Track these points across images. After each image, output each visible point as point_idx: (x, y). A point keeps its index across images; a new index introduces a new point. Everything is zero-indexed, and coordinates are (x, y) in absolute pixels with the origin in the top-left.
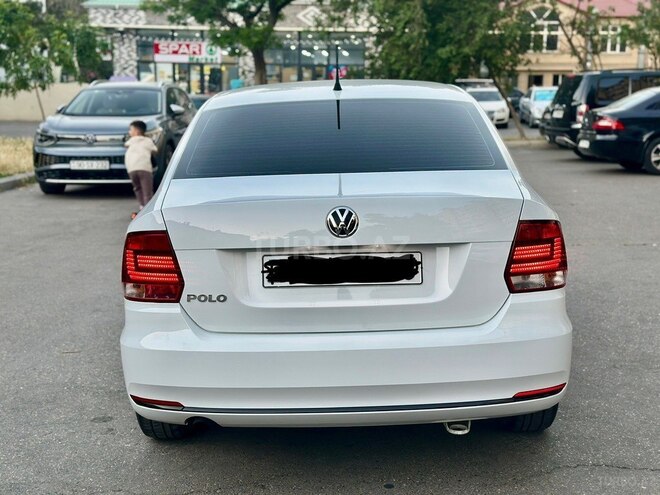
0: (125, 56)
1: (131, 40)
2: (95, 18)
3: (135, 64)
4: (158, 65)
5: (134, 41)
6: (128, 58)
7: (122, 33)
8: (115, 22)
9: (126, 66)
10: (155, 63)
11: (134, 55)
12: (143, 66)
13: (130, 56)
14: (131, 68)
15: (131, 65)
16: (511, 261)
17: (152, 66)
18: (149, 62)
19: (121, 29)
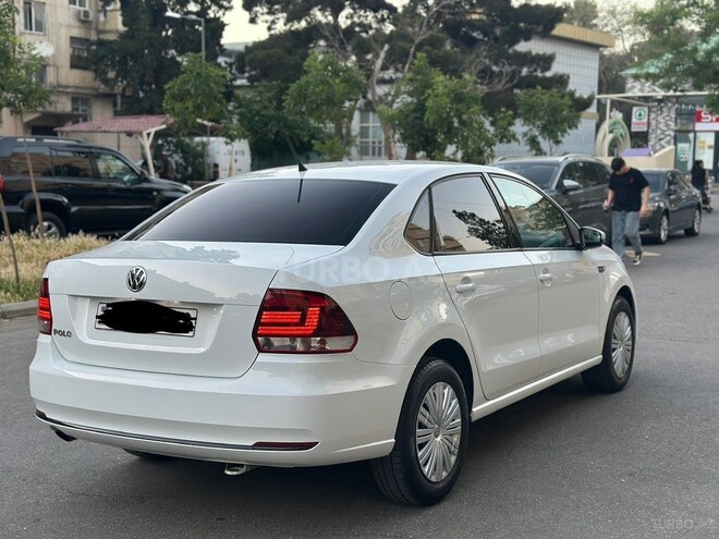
0: (662, 126)
1: (670, 109)
2: (633, 87)
3: (673, 134)
4: (698, 134)
5: (674, 109)
6: (664, 128)
7: (660, 101)
8: (654, 90)
9: (662, 136)
10: (695, 132)
11: (672, 125)
12: (680, 136)
13: (667, 125)
14: (668, 138)
15: (669, 135)
16: (258, 323)
17: (691, 135)
18: (689, 132)
19: (660, 97)
